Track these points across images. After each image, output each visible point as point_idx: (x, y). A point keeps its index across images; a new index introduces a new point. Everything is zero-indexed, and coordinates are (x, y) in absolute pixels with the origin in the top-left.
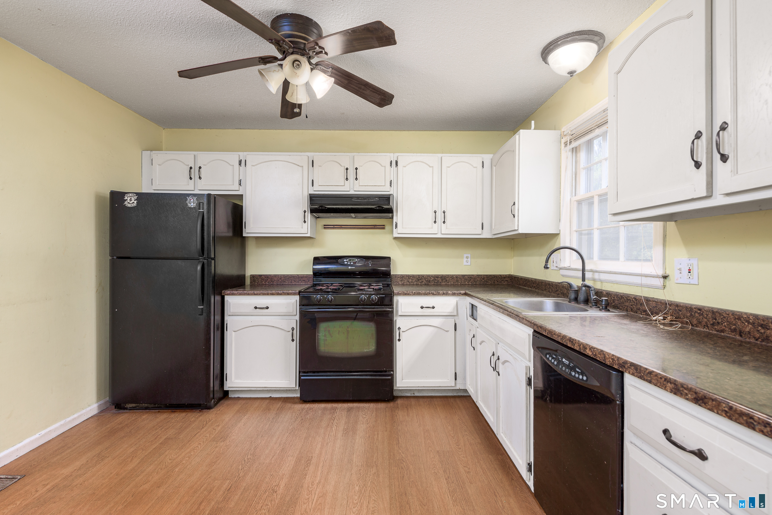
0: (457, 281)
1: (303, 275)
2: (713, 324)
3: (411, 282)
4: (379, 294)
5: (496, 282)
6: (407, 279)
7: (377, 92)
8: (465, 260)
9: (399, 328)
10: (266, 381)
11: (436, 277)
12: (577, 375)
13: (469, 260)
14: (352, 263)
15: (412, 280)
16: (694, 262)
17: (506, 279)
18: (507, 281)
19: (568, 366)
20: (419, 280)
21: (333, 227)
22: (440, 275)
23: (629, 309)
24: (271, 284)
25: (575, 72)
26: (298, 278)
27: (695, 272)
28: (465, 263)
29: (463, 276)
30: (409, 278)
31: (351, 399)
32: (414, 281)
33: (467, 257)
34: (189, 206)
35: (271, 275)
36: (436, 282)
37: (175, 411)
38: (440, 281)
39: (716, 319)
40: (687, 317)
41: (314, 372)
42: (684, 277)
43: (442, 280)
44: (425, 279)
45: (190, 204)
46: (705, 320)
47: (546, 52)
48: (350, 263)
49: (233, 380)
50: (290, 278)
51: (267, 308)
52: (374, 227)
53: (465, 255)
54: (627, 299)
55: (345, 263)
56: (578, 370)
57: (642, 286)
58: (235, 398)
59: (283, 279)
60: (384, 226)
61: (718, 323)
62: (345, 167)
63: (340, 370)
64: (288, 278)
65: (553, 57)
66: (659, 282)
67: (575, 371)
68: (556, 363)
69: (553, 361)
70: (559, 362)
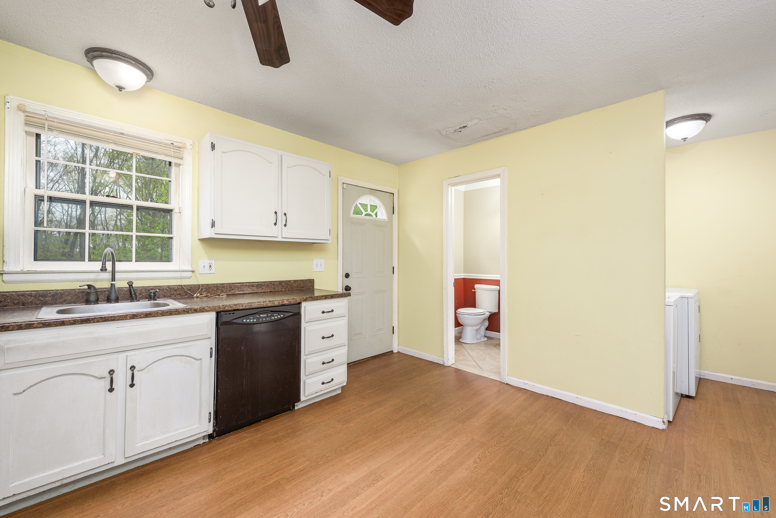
12: (276, 317)
16: (213, 262)
19: (267, 317)
27: (213, 267)
42: (207, 270)
65: (105, 62)
66: (190, 274)
67: (274, 316)
68: (255, 320)
69: (252, 321)
70: (258, 319)
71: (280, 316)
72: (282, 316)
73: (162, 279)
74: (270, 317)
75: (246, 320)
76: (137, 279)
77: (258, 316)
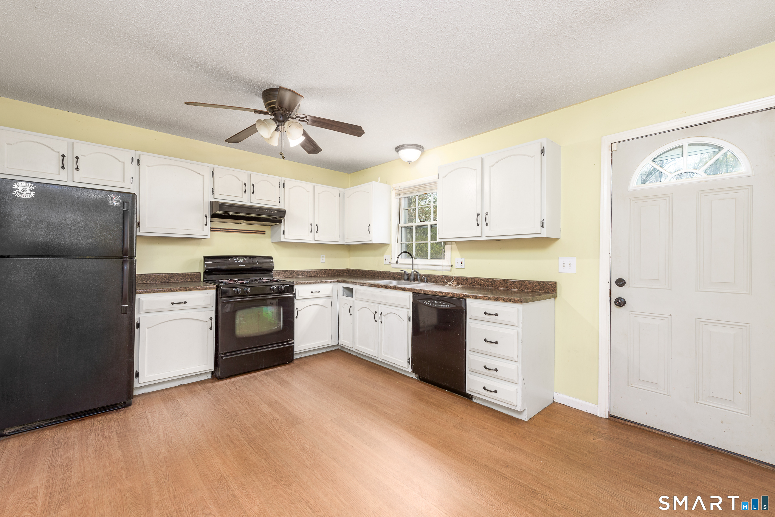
0: (317, 274)
1: (190, 273)
2: (471, 283)
3: (286, 276)
4: (285, 284)
5: (340, 274)
6: (283, 274)
7: (314, 146)
8: (321, 259)
9: (297, 309)
10: (183, 369)
11: (304, 271)
12: (444, 306)
13: (324, 259)
14: (242, 262)
15: (287, 274)
16: (463, 259)
17: (346, 272)
18: (346, 273)
19: (438, 304)
20: (291, 274)
21: (220, 230)
22: (306, 270)
23: (435, 281)
24: (154, 283)
25: (411, 162)
26: (185, 276)
27: (463, 263)
28: (321, 261)
29: (321, 270)
30: (284, 273)
31: (263, 367)
32: (288, 275)
33: (323, 257)
34: (111, 205)
35: (154, 274)
36: (303, 275)
37: (84, 419)
38: (306, 274)
39: (472, 281)
40: (461, 282)
41: (231, 352)
42: (459, 266)
43: (307, 274)
44: (296, 273)
45: (112, 202)
46: (468, 282)
47: (398, 149)
48: (239, 262)
49: (146, 375)
50: (176, 276)
51: (185, 302)
52: (257, 232)
53: (322, 256)
54: (434, 277)
55: (235, 261)
56: (444, 304)
57: (442, 270)
58: (140, 395)
59: (168, 278)
60: (265, 231)
61: (473, 282)
62: (242, 182)
63: (255, 346)
64: (174, 277)
65: (402, 152)
66: (449, 268)
67: (443, 305)
68: (430, 304)
69: (428, 304)
70: (432, 303)
71: (447, 305)
72: (448, 306)
73: (428, 270)
74: (440, 304)
75: (426, 302)
76: (422, 269)
77: (433, 302)
